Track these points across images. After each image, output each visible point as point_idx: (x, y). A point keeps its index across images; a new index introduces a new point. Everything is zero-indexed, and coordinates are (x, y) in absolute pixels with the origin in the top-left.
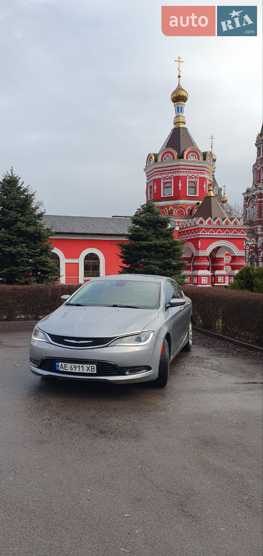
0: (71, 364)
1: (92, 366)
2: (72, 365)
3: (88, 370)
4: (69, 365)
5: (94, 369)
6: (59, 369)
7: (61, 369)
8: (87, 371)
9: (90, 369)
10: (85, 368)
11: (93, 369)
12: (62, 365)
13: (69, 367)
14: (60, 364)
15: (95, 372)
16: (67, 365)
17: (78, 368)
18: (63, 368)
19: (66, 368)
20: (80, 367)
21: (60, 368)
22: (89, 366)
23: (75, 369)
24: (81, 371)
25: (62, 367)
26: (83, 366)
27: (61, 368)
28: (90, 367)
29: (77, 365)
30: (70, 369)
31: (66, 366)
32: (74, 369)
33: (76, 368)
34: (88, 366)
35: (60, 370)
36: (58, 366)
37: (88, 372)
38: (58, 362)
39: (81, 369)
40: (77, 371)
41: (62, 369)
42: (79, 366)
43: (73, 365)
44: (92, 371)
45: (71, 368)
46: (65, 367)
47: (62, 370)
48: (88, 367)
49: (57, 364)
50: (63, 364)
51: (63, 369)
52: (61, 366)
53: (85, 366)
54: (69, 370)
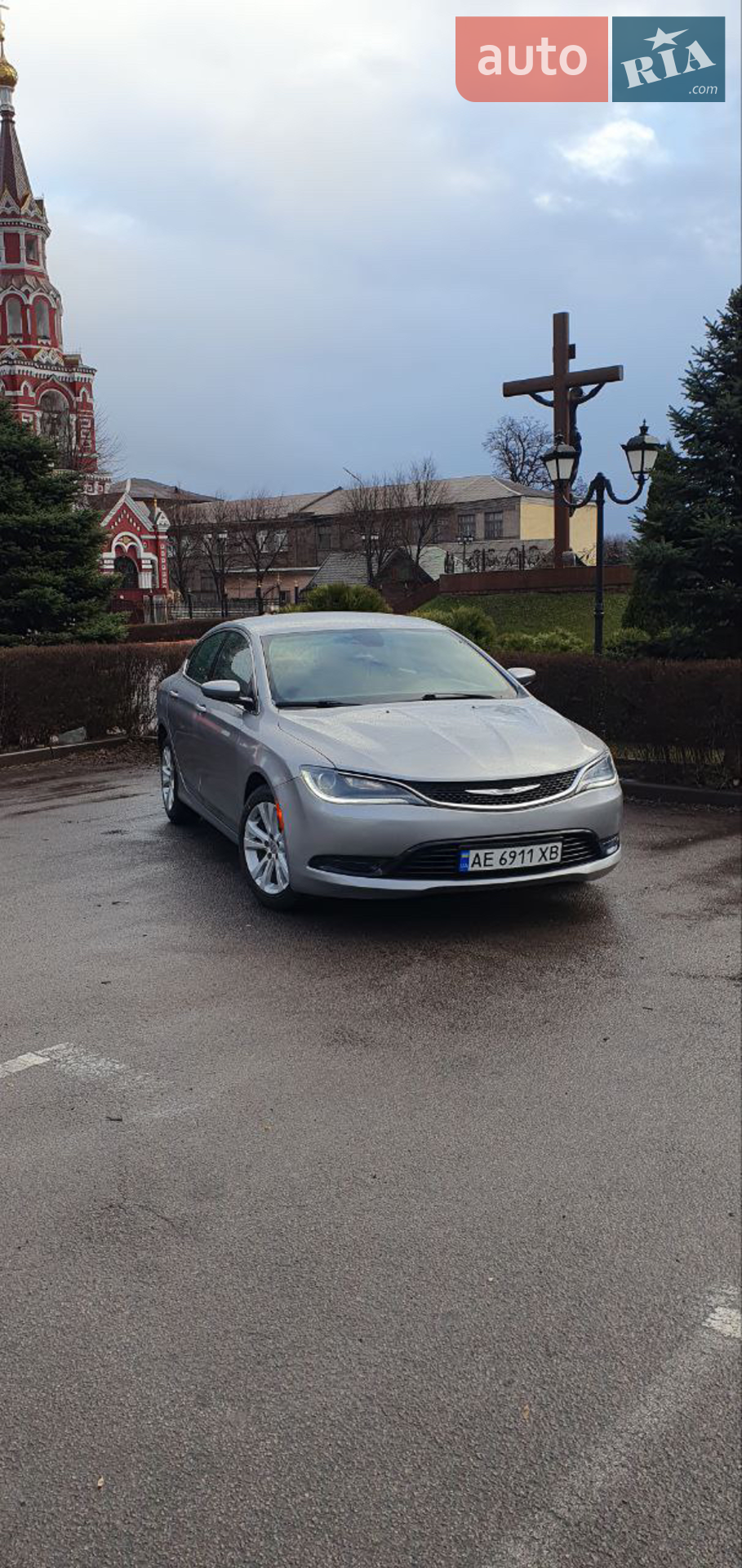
0: (502, 851)
1: (552, 847)
2: (505, 852)
3: (543, 858)
4: (497, 853)
5: (556, 852)
6: (467, 869)
7: (472, 866)
8: (539, 861)
9: (547, 854)
10: (534, 856)
11: (552, 852)
12: (477, 855)
13: (495, 858)
14: (473, 853)
15: (558, 860)
16: (492, 853)
17: (519, 858)
18: (479, 863)
19: (488, 862)
20: (526, 852)
21: (471, 862)
22: (547, 848)
23: (513, 861)
24: (527, 864)
25: (477, 861)
26: (531, 851)
27: (474, 863)
28: (549, 851)
29: (518, 850)
30: (498, 863)
31: (488, 856)
32: (509, 860)
33: (514, 857)
34: (544, 847)
35: (470, 869)
36: (467, 860)
37: (543, 862)
38: (467, 850)
39: (527, 857)
40: (517, 864)
41: (478, 865)
42: (523, 852)
43: (509, 850)
44: (551, 859)
45: (502, 859)
46: (486, 859)
47: (476, 868)
48: (544, 850)
49: (464, 856)
50: (481, 853)
51: (480, 866)
52: (474, 859)
53: (536, 848)
54: (497, 866)
